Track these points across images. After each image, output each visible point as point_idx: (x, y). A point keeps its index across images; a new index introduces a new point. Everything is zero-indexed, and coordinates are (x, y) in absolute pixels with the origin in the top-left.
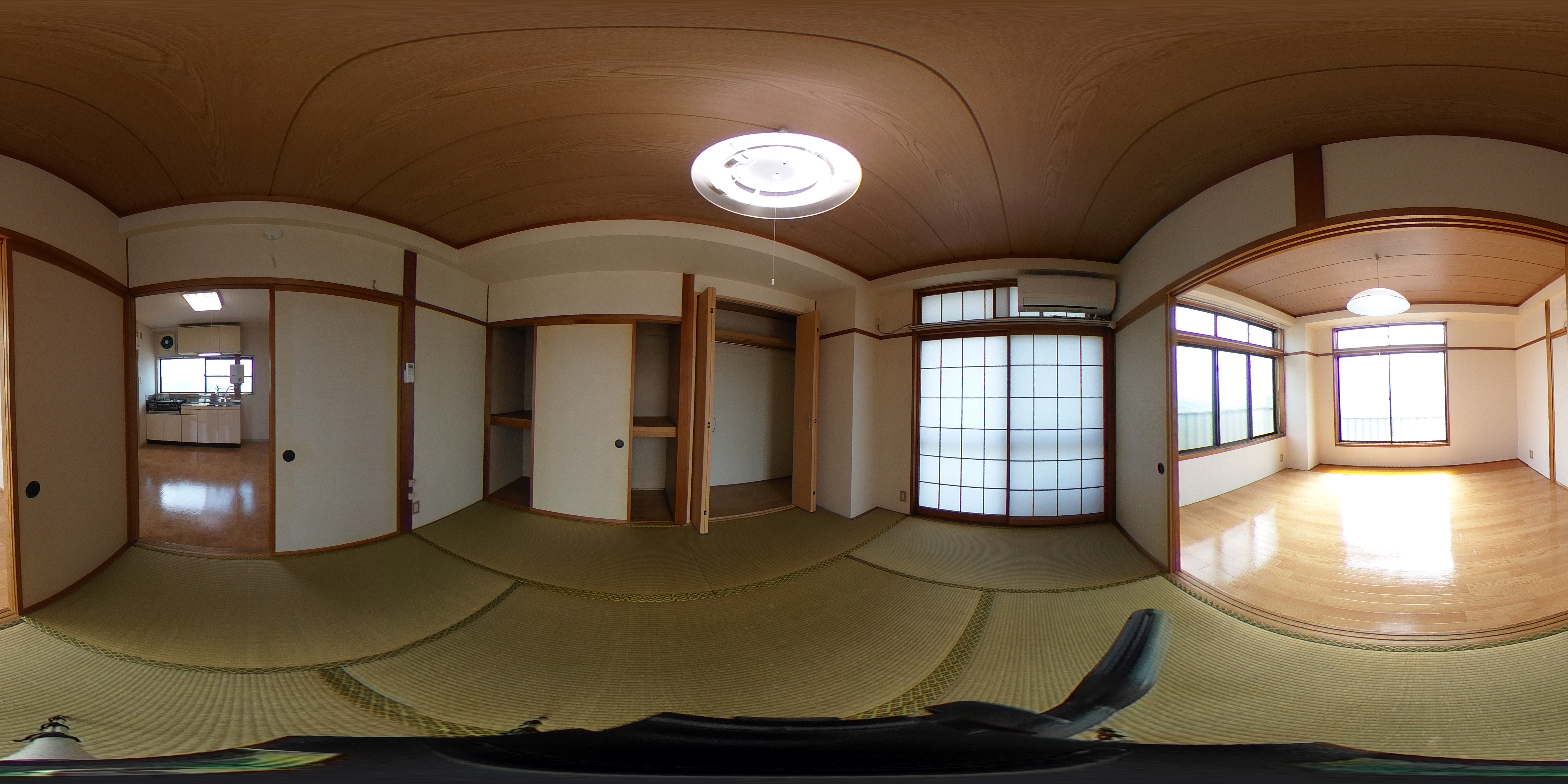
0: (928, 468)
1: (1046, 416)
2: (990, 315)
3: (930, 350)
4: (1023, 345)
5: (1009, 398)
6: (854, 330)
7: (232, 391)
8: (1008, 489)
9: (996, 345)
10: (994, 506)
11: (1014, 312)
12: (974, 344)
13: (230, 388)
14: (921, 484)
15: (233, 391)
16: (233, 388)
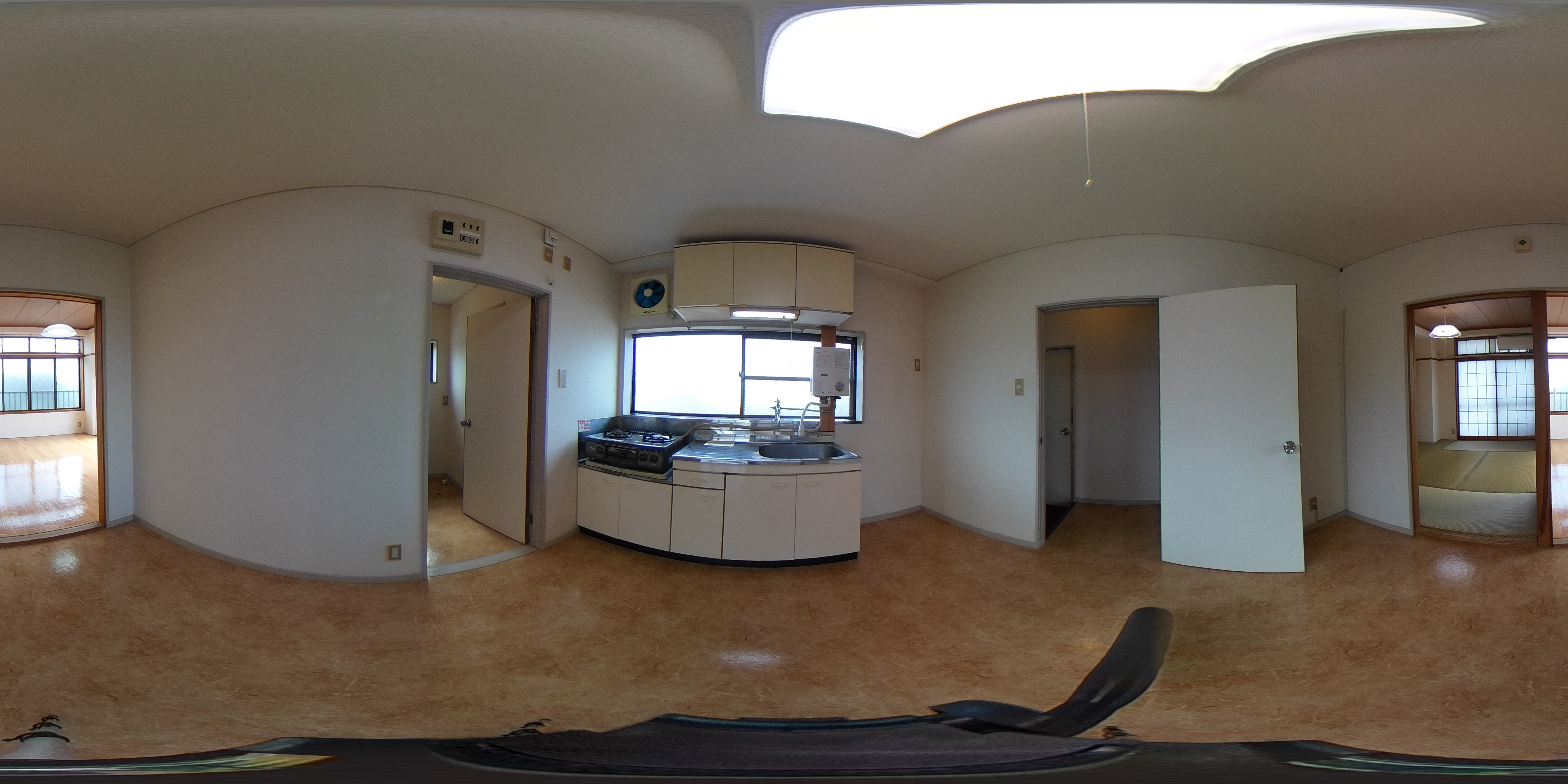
0: (1463, 417)
1: (1512, 392)
2: (1488, 352)
3: (1462, 366)
4: (1502, 364)
5: (1496, 385)
6: (1431, 358)
7: (814, 413)
8: (1497, 424)
9: (1491, 363)
10: (1492, 433)
11: (1497, 351)
12: (1481, 364)
13: (812, 407)
14: (1460, 425)
15: (818, 414)
16: (818, 408)
